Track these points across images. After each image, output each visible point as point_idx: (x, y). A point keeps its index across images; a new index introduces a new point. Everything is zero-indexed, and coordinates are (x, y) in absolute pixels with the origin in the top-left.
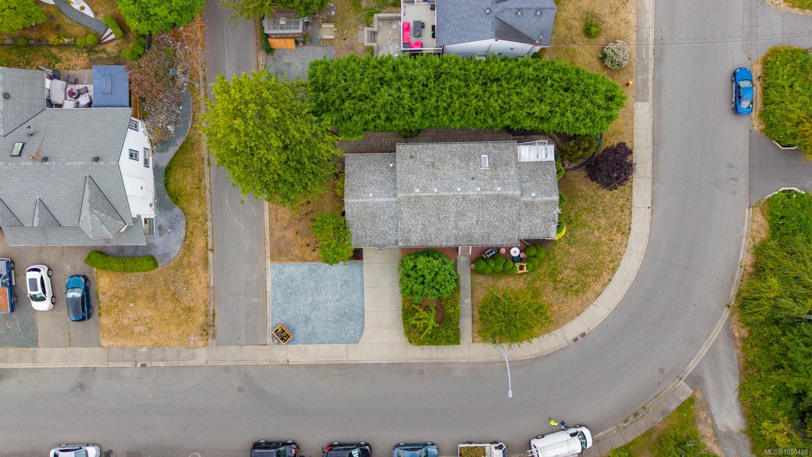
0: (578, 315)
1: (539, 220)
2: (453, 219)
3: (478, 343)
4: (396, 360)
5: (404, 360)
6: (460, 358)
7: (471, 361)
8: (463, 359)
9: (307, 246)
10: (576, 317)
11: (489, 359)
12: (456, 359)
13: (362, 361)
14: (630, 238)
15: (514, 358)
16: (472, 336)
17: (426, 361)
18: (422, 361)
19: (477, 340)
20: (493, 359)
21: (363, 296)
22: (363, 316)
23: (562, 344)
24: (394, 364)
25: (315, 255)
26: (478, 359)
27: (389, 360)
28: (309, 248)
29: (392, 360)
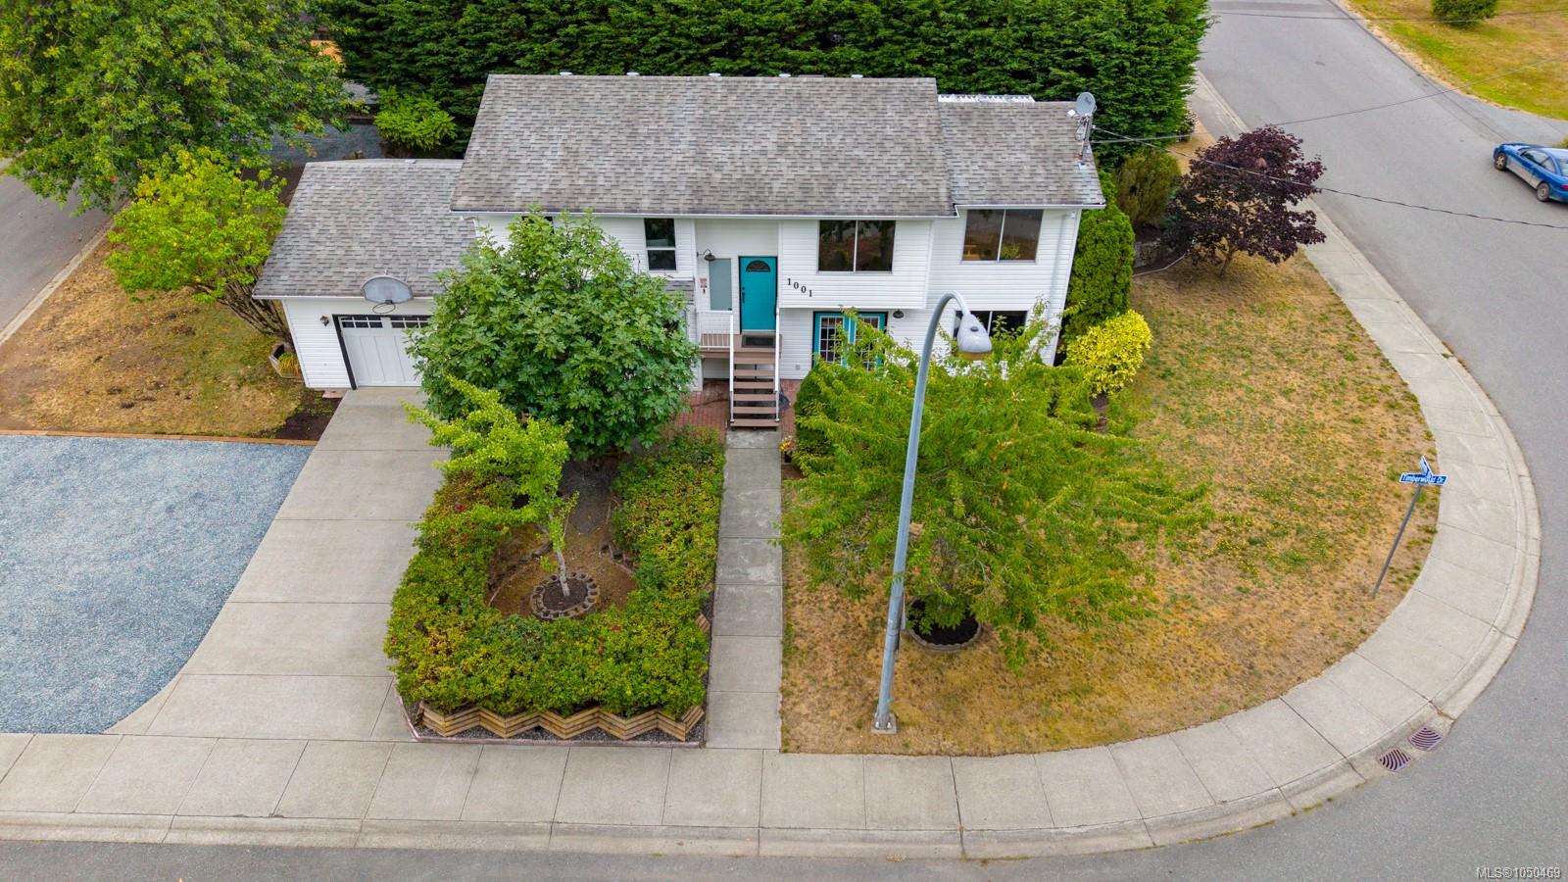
0: (1350, 647)
1: (1023, 157)
2: (690, 137)
3: (814, 751)
4: (292, 830)
5: (340, 831)
6: (703, 832)
7: (769, 849)
8: (720, 838)
9: (112, 392)
10: (1342, 654)
11: (887, 841)
12: (676, 836)
13: (69, 826)
14: (1427, 417)
15: (1049, 838)
16: (783, 713)
17: (480, 843)
18: (448, 842)
19: (810, 737)
20: (910, 842)
21: (249, 550)
22: (205, 620)
23: (1325, 778)
24: (260, 851)
25: (125, 417)
26: (815, 841)
27: (242, 830)
28: (116, 399)
29: (259, 830)
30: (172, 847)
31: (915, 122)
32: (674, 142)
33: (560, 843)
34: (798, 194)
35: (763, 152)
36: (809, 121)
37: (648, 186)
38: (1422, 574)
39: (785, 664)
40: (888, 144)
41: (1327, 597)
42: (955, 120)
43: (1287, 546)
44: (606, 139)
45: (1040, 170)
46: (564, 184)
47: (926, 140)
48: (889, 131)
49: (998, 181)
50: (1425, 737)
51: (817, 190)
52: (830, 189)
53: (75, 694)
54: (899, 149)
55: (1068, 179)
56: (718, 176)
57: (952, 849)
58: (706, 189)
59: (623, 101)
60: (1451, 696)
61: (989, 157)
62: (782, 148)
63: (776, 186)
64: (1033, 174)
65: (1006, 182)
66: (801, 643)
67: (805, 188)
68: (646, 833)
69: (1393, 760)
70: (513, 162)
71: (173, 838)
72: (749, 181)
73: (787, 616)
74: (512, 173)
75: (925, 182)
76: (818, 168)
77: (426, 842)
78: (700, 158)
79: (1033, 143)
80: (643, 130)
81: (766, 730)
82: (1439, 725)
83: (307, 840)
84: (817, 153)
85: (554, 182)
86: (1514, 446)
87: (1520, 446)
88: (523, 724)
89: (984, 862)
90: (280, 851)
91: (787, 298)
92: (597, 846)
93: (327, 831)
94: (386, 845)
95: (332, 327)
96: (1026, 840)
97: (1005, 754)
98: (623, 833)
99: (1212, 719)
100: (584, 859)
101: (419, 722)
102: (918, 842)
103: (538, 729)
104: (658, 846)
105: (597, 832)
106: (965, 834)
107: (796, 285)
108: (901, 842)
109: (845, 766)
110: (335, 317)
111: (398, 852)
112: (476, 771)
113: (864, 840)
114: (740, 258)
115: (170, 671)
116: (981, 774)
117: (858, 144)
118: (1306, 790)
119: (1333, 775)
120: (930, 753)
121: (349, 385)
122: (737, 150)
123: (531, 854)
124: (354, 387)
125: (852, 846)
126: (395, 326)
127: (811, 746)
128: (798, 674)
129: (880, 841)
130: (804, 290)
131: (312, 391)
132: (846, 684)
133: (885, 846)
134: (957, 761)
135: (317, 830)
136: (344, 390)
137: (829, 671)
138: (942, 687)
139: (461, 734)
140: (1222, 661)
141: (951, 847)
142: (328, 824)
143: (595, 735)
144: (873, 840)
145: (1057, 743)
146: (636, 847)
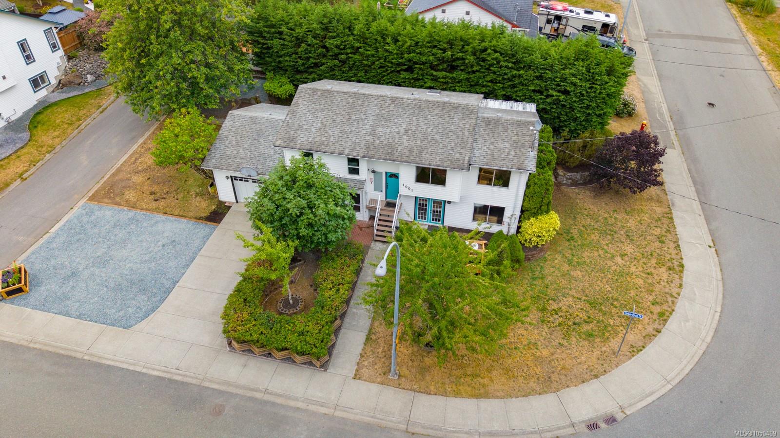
0: (596, 377)
1: (507, 145)
2: (371, 123)
3: (365, 381)
4: (181, 375)
5: (197, 378)
6: (316, 403)
7: (338, 414)
8: (322, 406)
9: (152, 193)
10: (591, 379)
11: (381, 419)
12: (307, 403)
13: (113, 360)
14: (684, 276)
15: (441, 430)
16: (358, 364)
17: (240, 392)
18: (231, 389)
19: (365, 374)
20: (389, 421)
21: (187, 266)
22: (168, 292)
23: (559, 428)
24: (171, 381)
25: (154, 205)
26: (355, 414)
27: (166, 372)
28: (152, 197)
29: (172, 373)
30: (143, 373)
31: (464, 124)
32: (364, 124)
33: (267, 397)
34: (407, 154)
35: (398, 133)
36: (421, 119)
37: (350, 144)
38: (644, 350)
39: (365, 344)
40: (450, 134)
41: (597, 353)
42: (483, 124)
43: (589, 328)
44: (338, 120)
45: (512, 152)
46: (317, 139)
47: (467, 133)
48: (452, 128)
49: (493, 155)
50: (611, 420)
51: (416, 152)
52: (421, 152)
53: (121, 313)
54: (454, 136)
55: (523, 158)
56: (378, 142)
57: (403, 427)
58: (372, 147)
59: (348, 103)
60: (630, 405)
61: (492, 143)
62: (406, 131)
63: (400, 148)
64: (509, 154)
65: (496, 156)
66: (373, 337)
67: (411, 152)
68: (297, 399)
69: (593, 426)
70: (300, 127)
71: (144, 371)
72: (389, 145)
73: (372, 325)
74: (299, 132)
75: (460, 154)
76: (419, 142)
77: (223, 388)
78: (373, 133)
79: (514, 138)
80: (353, 117)
81: (351, 369)
82: (620, 416)
83: (186, 380)
84: (420, 135)
85: (314, 138)
86: (721, 296)
87: (724, 297)
88: (264, 351)
89: (413, 434)
90: (176, 381)
91: (402, 191)
92: (279, 401)
93: (192, 378)
94: (210, 386)
95: (230, 180)
96: (432, 429)
97: (436, 395)
98: (288, 398)
99: (523, 396)
100: (274, 404)
101: (230, 344)
102: (392, 421)
103: (270, 354)
104: (300, 405)
105: (281, 396)
106: (410, 422)
107: (406, 187)
108: (386, 420)
109: (374, 388)
110: (231, 177)
111: (213, 389)
112: (245, 365)
113: (372, 417)
114: (386, 172)
115: (153, 310)
116: (424, 400)
117: (438, 132)
118: (550, 431)
119: (564, 427)
120: (408, 389)
121: (235, 201)
122: (388, 131)
123: (256, 399)
124: (237, 202)
125: (367, 418)
126: (253, 182)
127: (364, 378)
128: (369, 349)
129: (378, 419)
130: (409, 189)
131: (222, 202)
132: (385, 357)
133: (380, 421)
134: (417, 394)
135: (190, 377)
136: (233, 203)
137: (380, 350)
138: (421, 364)
139: (243, 351)
140: (538, 373)
141: (403, 426)
142: (193, 375)
143: (289, 360)
144: (375, 418)
145: (457, 394)
146: (292, 403)
